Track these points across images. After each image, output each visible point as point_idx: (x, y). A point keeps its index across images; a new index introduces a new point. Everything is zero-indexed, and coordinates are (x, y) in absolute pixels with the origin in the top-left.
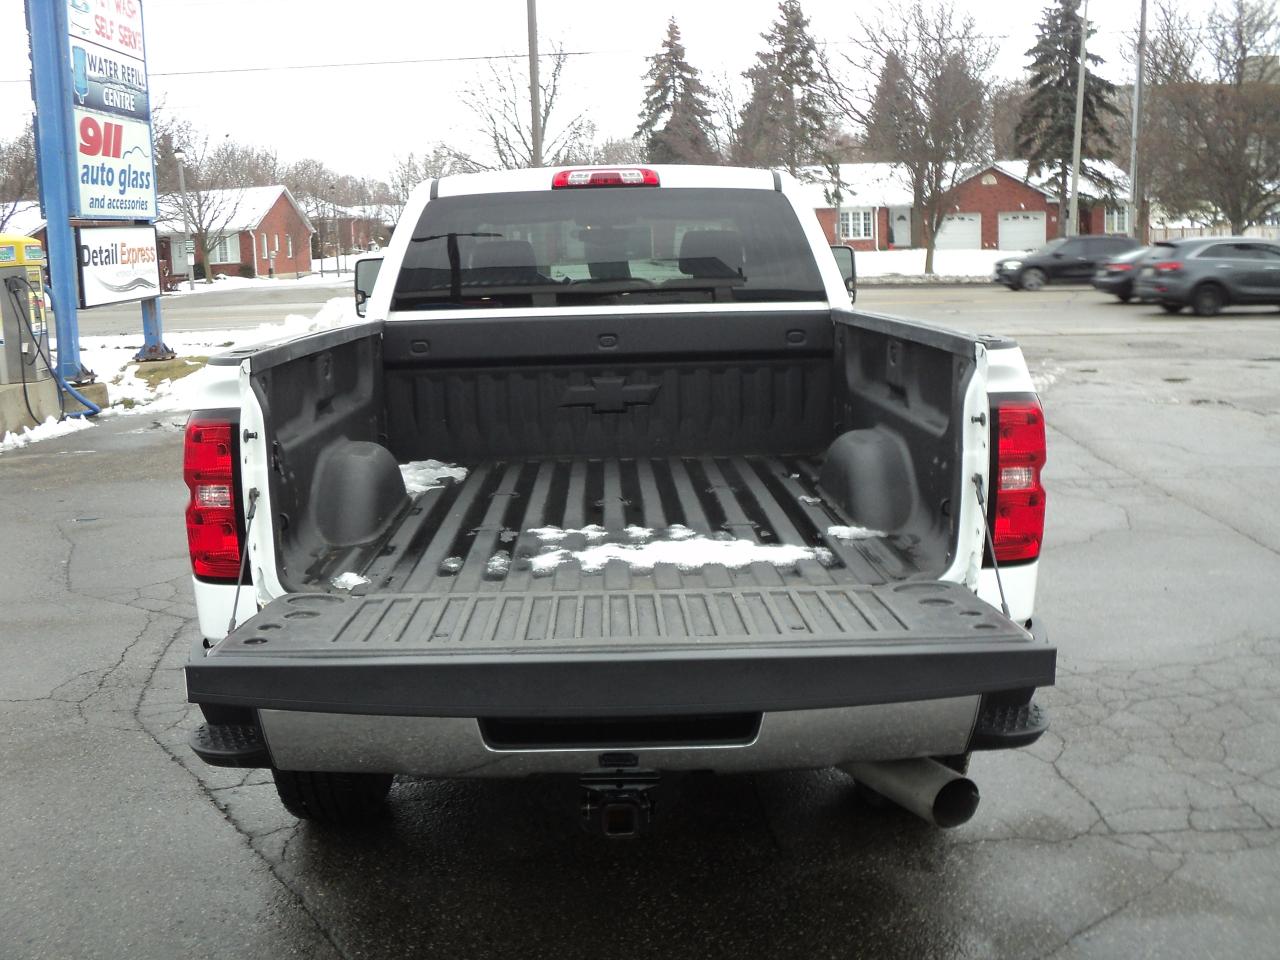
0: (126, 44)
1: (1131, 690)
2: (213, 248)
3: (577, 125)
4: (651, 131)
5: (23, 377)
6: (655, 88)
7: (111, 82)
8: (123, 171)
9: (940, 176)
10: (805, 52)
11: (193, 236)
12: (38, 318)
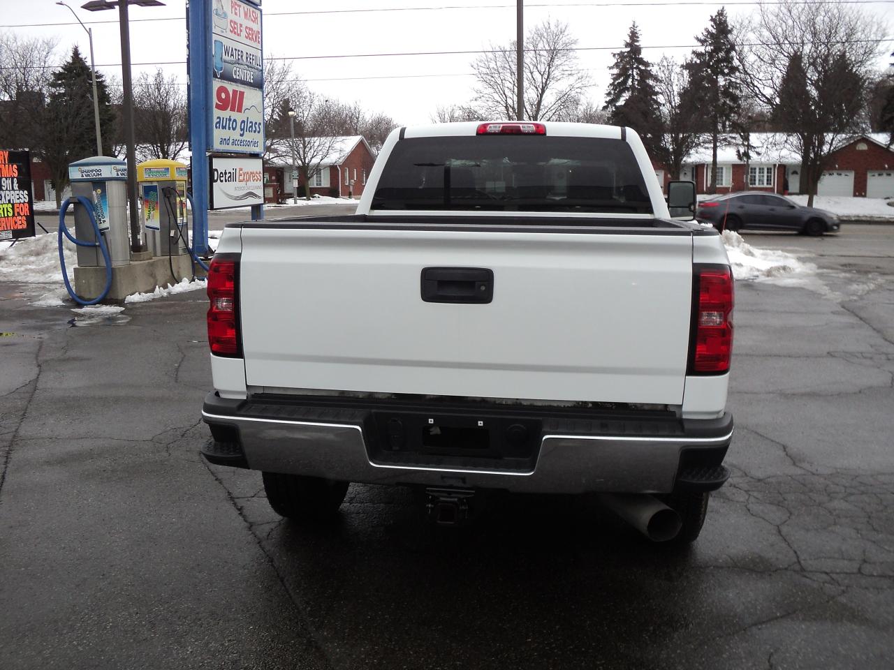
0: (250, 39)
1: (851, 487)
2: (312, 176)
3: (563, 100)
4: (615, 105)
5: (170, 252)
6: (618, 76)
7: (239, 64)
8: (243, 122)
9: (822, 143)
10: (728, 52)
11: (299, 168)
12: (182, 214)
